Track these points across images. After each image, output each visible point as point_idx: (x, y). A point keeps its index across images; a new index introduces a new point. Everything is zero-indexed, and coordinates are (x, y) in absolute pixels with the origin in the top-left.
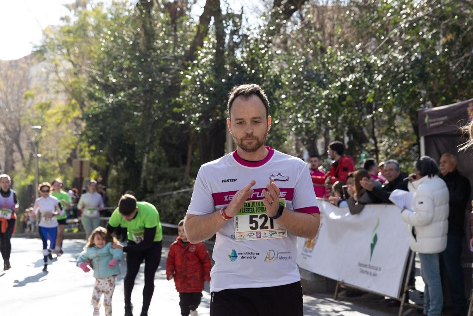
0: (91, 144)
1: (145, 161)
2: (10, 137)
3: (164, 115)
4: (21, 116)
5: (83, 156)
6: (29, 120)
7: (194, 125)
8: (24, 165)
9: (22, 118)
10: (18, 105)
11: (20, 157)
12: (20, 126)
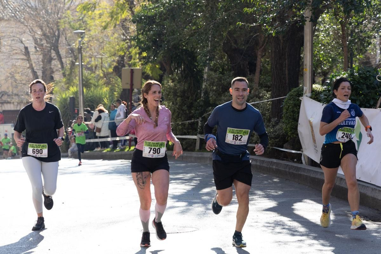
0: (143, 50)
1: (206, 69)
2: (47, 43)
3: (228, 16)
4: (60, 19)
5: (134, 64)
6: (69, 23)
7: (267, 27)
8: (64, 75)
9: (62, 21)
10: (56, 6)
11: (60, 66)
12: (58, 30)
